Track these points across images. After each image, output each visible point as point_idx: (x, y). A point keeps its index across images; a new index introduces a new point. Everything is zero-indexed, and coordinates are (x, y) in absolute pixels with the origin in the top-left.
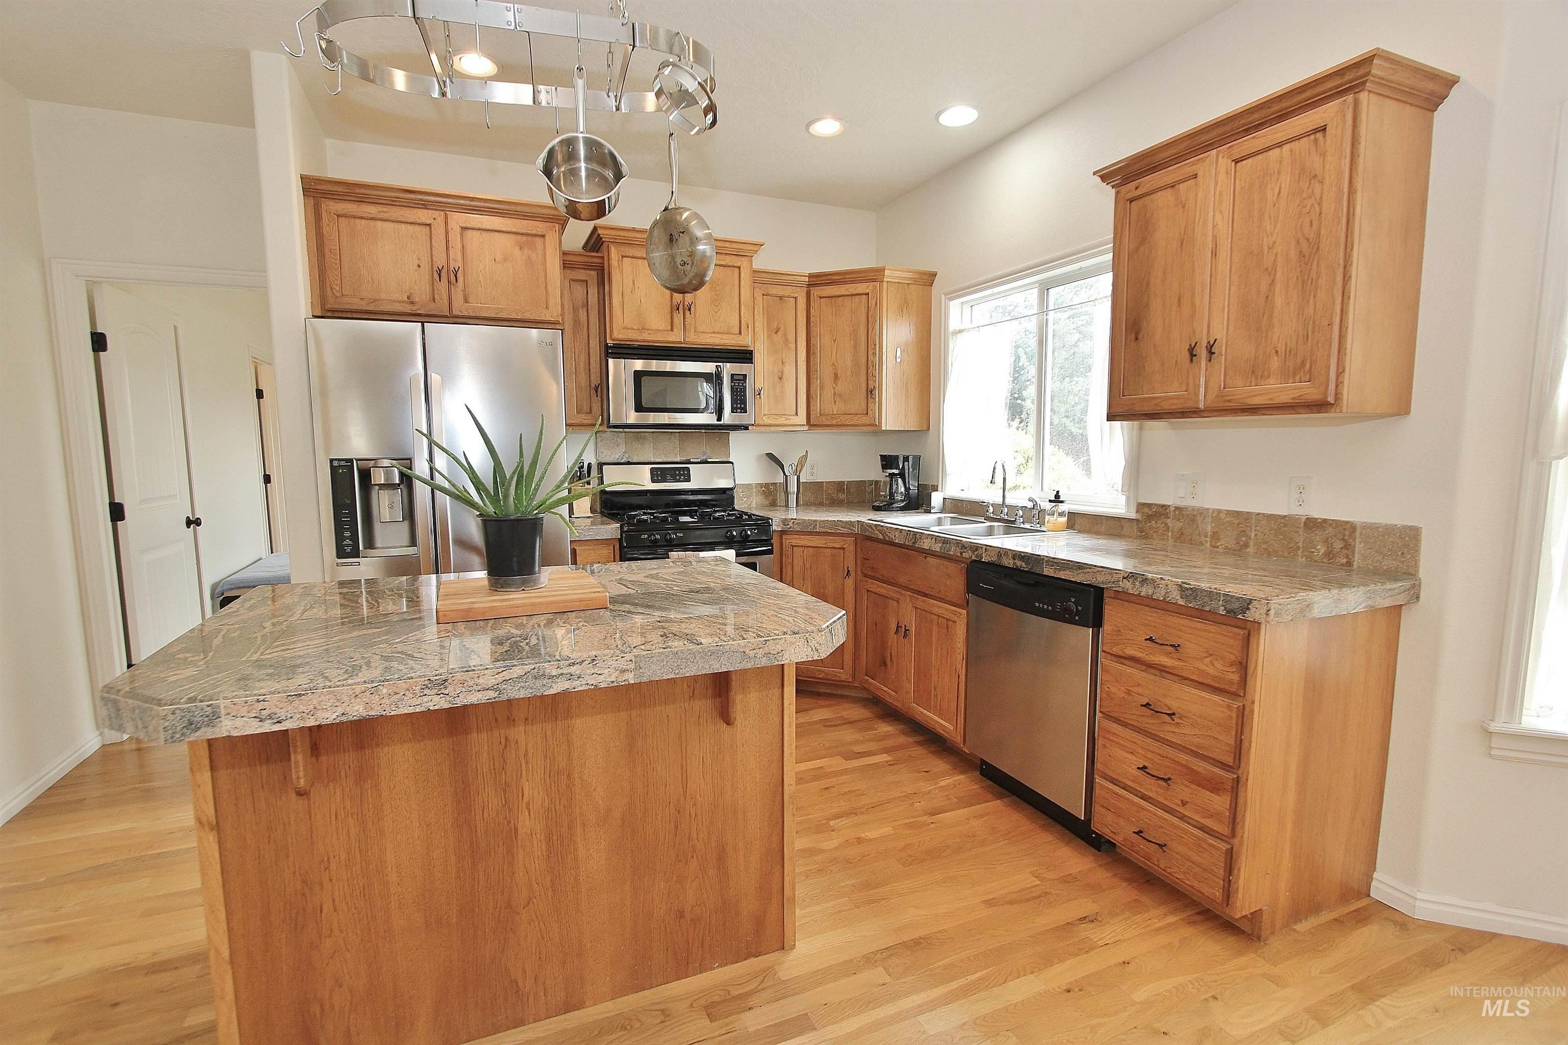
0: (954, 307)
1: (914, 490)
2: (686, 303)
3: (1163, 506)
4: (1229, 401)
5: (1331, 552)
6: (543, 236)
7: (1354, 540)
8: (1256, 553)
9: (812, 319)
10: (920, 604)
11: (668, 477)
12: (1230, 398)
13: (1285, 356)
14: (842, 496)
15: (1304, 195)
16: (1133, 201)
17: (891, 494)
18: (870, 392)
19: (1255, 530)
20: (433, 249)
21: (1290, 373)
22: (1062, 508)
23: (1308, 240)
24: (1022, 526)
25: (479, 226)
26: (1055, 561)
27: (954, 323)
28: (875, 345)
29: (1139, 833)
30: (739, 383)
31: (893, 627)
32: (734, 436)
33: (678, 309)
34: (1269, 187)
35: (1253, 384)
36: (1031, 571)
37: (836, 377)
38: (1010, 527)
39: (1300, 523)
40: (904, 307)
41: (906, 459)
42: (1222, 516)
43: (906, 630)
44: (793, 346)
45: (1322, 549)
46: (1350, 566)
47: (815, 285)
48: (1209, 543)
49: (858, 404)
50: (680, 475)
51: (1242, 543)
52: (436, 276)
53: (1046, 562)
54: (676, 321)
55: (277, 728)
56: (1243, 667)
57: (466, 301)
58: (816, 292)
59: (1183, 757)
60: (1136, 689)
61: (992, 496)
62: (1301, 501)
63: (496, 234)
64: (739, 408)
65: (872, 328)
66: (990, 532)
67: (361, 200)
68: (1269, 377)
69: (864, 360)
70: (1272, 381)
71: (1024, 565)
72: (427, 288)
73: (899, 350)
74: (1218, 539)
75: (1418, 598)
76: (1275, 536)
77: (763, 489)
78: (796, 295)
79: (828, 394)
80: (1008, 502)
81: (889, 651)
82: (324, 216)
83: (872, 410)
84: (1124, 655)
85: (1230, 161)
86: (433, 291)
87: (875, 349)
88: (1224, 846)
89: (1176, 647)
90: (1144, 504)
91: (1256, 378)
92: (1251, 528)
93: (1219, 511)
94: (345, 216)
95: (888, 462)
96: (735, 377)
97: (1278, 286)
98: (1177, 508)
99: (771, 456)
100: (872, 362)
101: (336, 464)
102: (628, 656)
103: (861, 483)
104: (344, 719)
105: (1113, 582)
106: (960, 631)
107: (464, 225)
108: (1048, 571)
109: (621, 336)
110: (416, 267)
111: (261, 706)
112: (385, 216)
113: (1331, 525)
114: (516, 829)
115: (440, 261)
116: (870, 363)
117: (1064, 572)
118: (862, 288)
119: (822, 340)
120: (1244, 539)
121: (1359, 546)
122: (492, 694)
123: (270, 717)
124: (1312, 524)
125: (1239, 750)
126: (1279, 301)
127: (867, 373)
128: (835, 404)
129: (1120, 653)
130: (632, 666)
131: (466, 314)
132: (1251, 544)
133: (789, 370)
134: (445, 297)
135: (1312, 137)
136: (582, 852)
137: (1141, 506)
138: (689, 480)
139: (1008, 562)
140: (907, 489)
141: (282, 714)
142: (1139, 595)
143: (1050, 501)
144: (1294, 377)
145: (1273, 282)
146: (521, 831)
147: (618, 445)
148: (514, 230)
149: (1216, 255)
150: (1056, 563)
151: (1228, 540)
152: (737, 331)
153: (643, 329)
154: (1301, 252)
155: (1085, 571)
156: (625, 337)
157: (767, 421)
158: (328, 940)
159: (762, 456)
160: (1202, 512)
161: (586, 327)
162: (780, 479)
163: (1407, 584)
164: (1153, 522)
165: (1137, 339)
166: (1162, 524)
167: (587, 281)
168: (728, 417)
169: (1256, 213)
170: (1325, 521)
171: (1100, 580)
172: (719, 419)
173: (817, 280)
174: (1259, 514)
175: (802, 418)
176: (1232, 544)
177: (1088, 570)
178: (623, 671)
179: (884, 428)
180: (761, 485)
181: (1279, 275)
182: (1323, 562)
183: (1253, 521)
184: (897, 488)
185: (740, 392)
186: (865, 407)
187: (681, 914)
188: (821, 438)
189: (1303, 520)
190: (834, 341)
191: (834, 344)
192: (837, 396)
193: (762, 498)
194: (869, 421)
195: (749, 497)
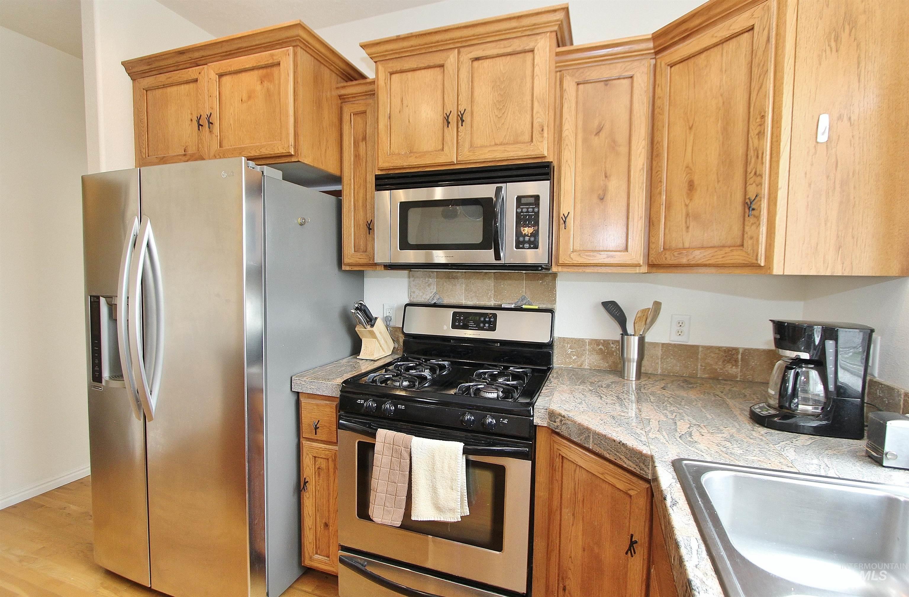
2: (459, 113)
11: (471, 324)
18: (750, 206)
25: (232, 69)
28: (763, 117)
30: (528, 208)
33: (448, 122)
37: (691, 186)
41: (830, 333)
44: (624, 149)
49: (727, 228)
50: (484, 322)
54: (448, 137)
57: (220, 146)
63: (243, 74)
64: (527, 242)
65: (757, 88)
69: (741, 150)
72: (196, 139)
77: (601, 347)
78: (633, 73)
79: (679, 214)
83: (751, 238)
87: (762, 124)
94: (150, 89)
96: (523, 201)
99: (611, 304)
100: (756, 150)
107: (221, 73)
109: (388, 165)
110: (190, 122)
112: (171, 81)
116: (751, 153)
118: (740, 22)
127: (746, 172)
128: (687, 232)
133: (615, 184)
138: (493, 329)
147: (429, 285)
148: (256, 65)
152: (527, 138)
153: (411, 153)
157: (578, 259)
159: (599, 304)
161: (364, 160)
167: (366, 112)
168: (510, 254)
172: (497, 257)
180: (597, 342)
185: (531, 220)
186: (740, 233)
190: (691, 128)
191: (690, 133)
192: (691, 219)
193: (605, 358)
194: (744, 258)
195: (582, 355)
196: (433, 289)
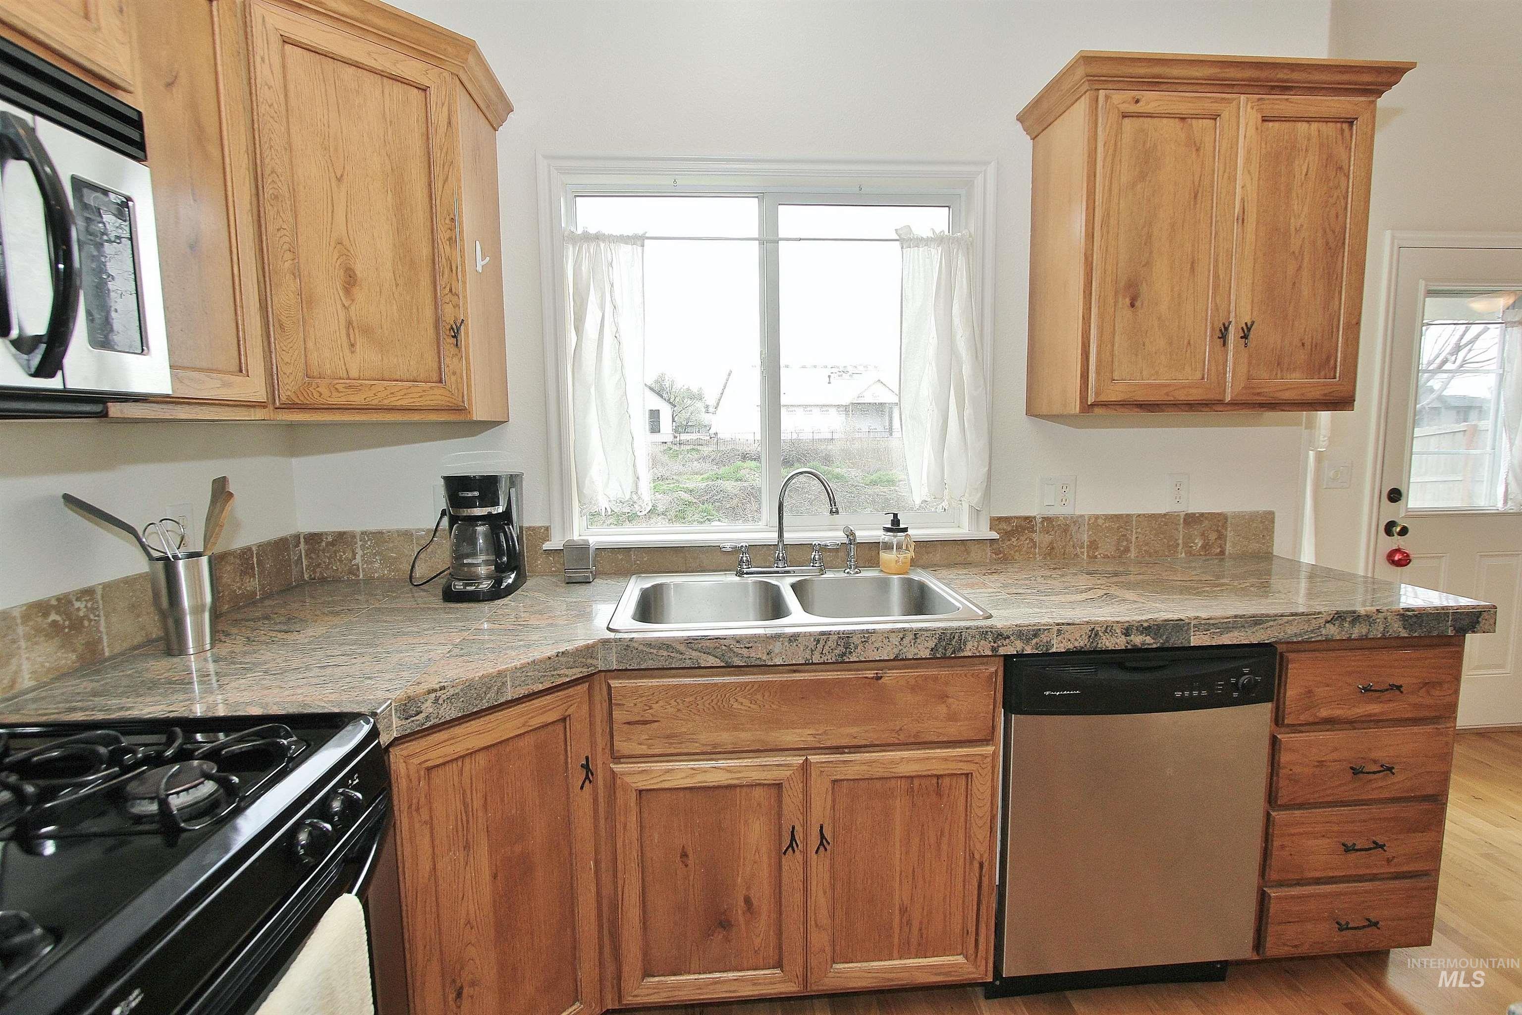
3: (1026, 518)
4: (1258, 394)
5: (1207, 544)
7: (1226, 530)
8: (1137, 557)
12: (1259, 391)
13: (1311, 349)
15: (1331, 184)
16: (1126, 117)
19: (1136, 533)
21: (1316, 368)
23: (1334, 232)
26: (1212, 622)
34: (1297, 162)
35: (1279, 376)
36: (1167, 645)
39: (1179, 520)
42: (1100, 522)
45: (1199, 543)
46: (1222, 555)
48: (1086, 554)
51: (1122, 549)
53: (1195, 626)
62: (1178, 497)
65: (441, 177)
68: (1294, 370)
70: (1297, 374)
71: (1148, 640)
73: (478, 246)
74: (1097, 548)
76: (1156, 535)
81: (740, 895)
84: (1317, 720)
85: (1260, 116)
90: (1000, 519)
91: (1282, 371)
92: (1132, 531)
93: (1097, 517)
97: (1305, 273)
98: (1045, 519)
100: (448, 259)
105: (1312, 631)
108: (1196, 640)
113: (1206, 518)
116: (442, 260)
117: (1231, 634)
118: (409, 68)
120: (1125, 543)
121: (1230, 534)
124: (1191, 519)
126: (1306, 291)
127: (435, 285)
129: (1311, 719)
132: (1132, 549)
135: (1339, 125)
137: (996, 522)
142: (1349, 639)
144: (1319, 374)
145: (1299, 268)
149: (1243, 222)
150: (1213, 624)
151: (1107, 547)
154: (1327, 243)
155: (1265, 625)
160: (1076, 521)
164: (1014, 540)
166: (1026, 540)
169: (1283, 188)
170: (1202, 515)
174: (1139, 515)
176: (1111, 551)
177: (1271, 623)
179: (474, 416)
181: (1306, 260)
182: (1201, 555)
183: (1134, 523)
186: (435, 364)
189: (1182, 517)
190: (339, 179)
191: (338, 187)
192: (356, 331)
194: (448, 399)
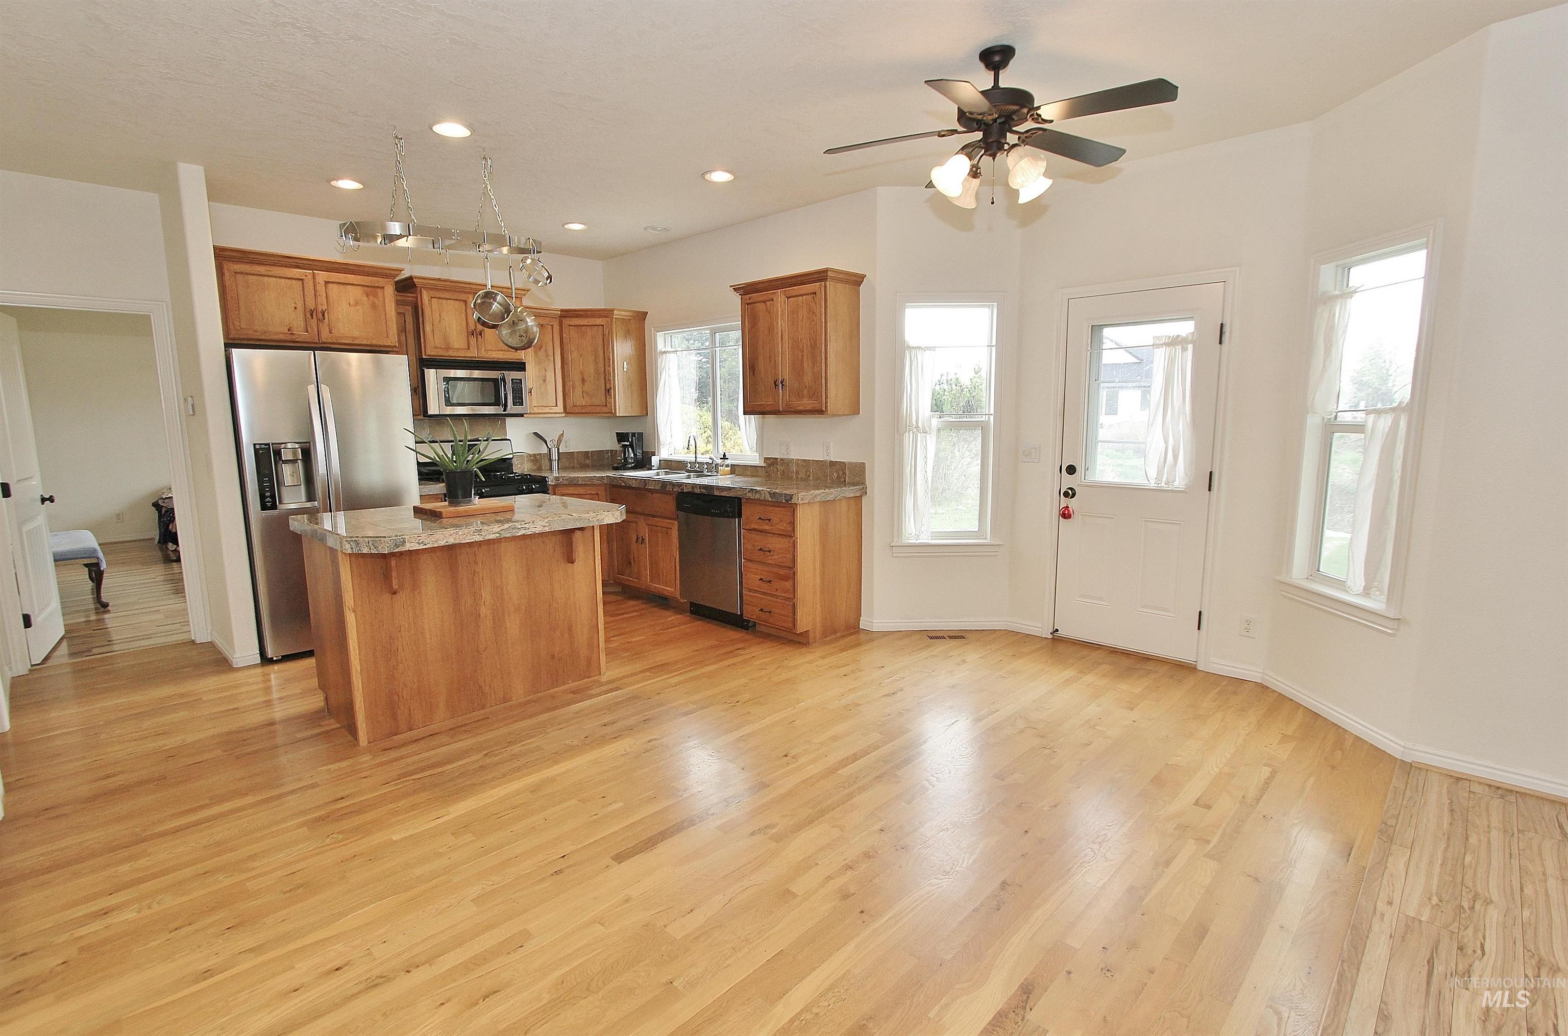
0: (660, 337)
1: (639, 455)
2: (478, 330)
3: (775, 459)
4: (791, 408)
6: (383, 288)
7: (846, 470)
8: (813, 479)
9: (565, 340)
10: (650, 522)
12: (791, 406)
13: (808, 389)
14: (588, 462)
15: (811, 320)
16: (748, 305)
17: (625, 459)
18: (608, 391)
20: (305, 296)
21: (811, 397)
22: (728, 462)
24: (707, 474)
25: (338, 281)
27: (660, 346)
28: (609, 359)
29: (762, 610)
30: (517, 384)
31: (634, 539)
32: (509, 421)
33: (473, 334)
34: (800, 313)
35: (798, 401)
36: (709, 493)
37: (583, 381)
38: (700, 474)
40: (627, 334)
41: (633, 434)
42: (799, 462)
43: (642, 539)
44: (552, 358)
46: (845, 482)
47: (565, 317)
48: (795, 476)
49: (600, 399)
51: (807, 475)
52: (308, 315)
54: (471, 343)
55: (424, 547)
56: (793, 524)
57: (330, 332)
58: (566, 322)
59: (775, 570)
60: (757, 543)
61: (690, 458)
63: (349, 286)
64: (518, 402)
65: (607, 348)
66: (689, 477)
67: (252, 262)
68: (803, 398)
69: (603, 370)
70: (805, 399)
71: (705, 491)
72: (302, 324)
73: (625, 363)
74: (798, 474)
75: (866, 493)
76: (820, 470)
77: (533, 457)
78: (551, 324)
79: (579, 390)
80: (699, 460)
81: (632, 554)
82: (227, 274)
83: (609, 403)
84: (750, 528)
85: (785, 297)
86: (306, 325)
87: (609, 362)
88: (792, 603)
89: (769, 520)
91: (799, 398)
92: (811, 468)
93: (798, 460)
94: (242, 273)
95: (621, 437)
96: (514, 381)
97: (804, 358)
98: (781, 459)
99: (536, 434)
101: (258, 447)
102: (546, 520)
103: (600, 452)
104: (447, 544)
105: (745, 494)
106: (675, 533)
107: (327, 280)
108: (716, 493)
109: (433, 353)
110: (293, 309)
111: (419, 538)
112: (270, 274)
114: (479, 614)
115: (311, 304)
116: (607, 372)
117: (724, 492)
118: (599, 321)
119: (573, 356)
120: (808, 473)
121: (847, 472)
122: (498, 535)
123: (422, 543)
125: (794, 560)
126: (805, 364)
127: (605, 378)
128: (583, 399)
129: (748, 528)
130: (547, 524)
131: (330, 341)
132: (811, 475)
133: (550, 375)
134: (316, 329)
135: (810, 296)
136: (508, 625)
137: (766, 459)
139: (697, 491)
140: (635, 455)
141: (426, 542)
143: (721, 459)
145: (803, 356)
146: (482, 615)
147: (424, 429)
148: (363, 284)
149: (782, 340)
150: (720, 488)
151: (802, 474)
153: (448, 348)
154: (811, 343)
155: (732, 491)
156: (435, 353)
157: (536, 410)
158: (401, 665)
159: (531, 434)
160: (791, 461)
161: (405, 345)
162: (544, 450)
163: (861, 487)
164: (769, 467)
165: (754, 374)
166: (772, 467)
167: (404, 314)
168: (511, 408)
169: (796, 323)
170: (837, 462)
171: (739, 494)
172: (505, 410)
173: (566, 314)
174: (814, 461)
175: (560, 408)
176: (804, 476)
177: (734, 490)
178: (544, 526)
179: (617, 415)
180: (531, 455)
181: (804, 353)
182: (836, 481)
183: (811, 464)
184: (628, 455)
185: (519, 391)
187: (553, 656)
188: (572, 420)
190: (581, 356)
192: (585, 393)
193: (535, 464)
194: (608, 410)
195: (524, 463)
196: (428, 431)
